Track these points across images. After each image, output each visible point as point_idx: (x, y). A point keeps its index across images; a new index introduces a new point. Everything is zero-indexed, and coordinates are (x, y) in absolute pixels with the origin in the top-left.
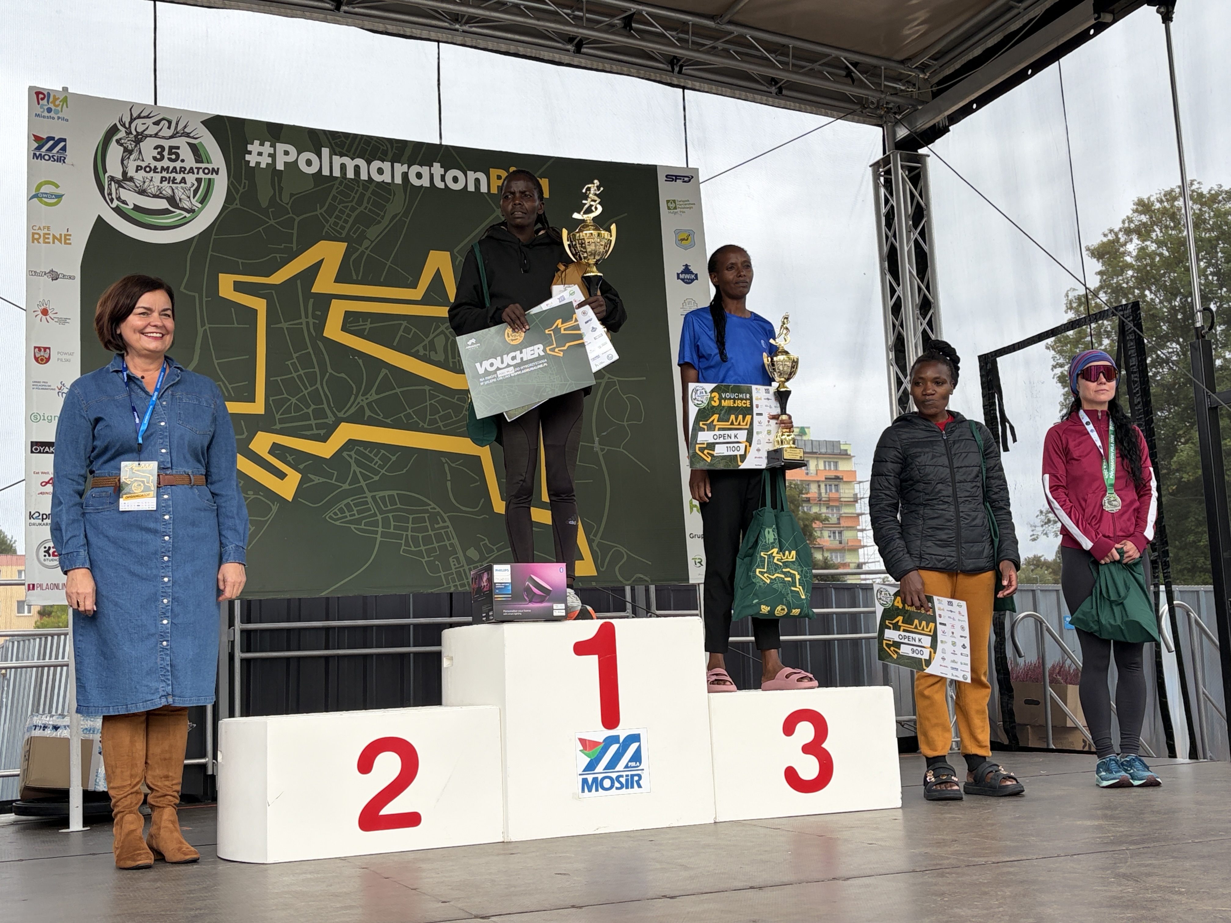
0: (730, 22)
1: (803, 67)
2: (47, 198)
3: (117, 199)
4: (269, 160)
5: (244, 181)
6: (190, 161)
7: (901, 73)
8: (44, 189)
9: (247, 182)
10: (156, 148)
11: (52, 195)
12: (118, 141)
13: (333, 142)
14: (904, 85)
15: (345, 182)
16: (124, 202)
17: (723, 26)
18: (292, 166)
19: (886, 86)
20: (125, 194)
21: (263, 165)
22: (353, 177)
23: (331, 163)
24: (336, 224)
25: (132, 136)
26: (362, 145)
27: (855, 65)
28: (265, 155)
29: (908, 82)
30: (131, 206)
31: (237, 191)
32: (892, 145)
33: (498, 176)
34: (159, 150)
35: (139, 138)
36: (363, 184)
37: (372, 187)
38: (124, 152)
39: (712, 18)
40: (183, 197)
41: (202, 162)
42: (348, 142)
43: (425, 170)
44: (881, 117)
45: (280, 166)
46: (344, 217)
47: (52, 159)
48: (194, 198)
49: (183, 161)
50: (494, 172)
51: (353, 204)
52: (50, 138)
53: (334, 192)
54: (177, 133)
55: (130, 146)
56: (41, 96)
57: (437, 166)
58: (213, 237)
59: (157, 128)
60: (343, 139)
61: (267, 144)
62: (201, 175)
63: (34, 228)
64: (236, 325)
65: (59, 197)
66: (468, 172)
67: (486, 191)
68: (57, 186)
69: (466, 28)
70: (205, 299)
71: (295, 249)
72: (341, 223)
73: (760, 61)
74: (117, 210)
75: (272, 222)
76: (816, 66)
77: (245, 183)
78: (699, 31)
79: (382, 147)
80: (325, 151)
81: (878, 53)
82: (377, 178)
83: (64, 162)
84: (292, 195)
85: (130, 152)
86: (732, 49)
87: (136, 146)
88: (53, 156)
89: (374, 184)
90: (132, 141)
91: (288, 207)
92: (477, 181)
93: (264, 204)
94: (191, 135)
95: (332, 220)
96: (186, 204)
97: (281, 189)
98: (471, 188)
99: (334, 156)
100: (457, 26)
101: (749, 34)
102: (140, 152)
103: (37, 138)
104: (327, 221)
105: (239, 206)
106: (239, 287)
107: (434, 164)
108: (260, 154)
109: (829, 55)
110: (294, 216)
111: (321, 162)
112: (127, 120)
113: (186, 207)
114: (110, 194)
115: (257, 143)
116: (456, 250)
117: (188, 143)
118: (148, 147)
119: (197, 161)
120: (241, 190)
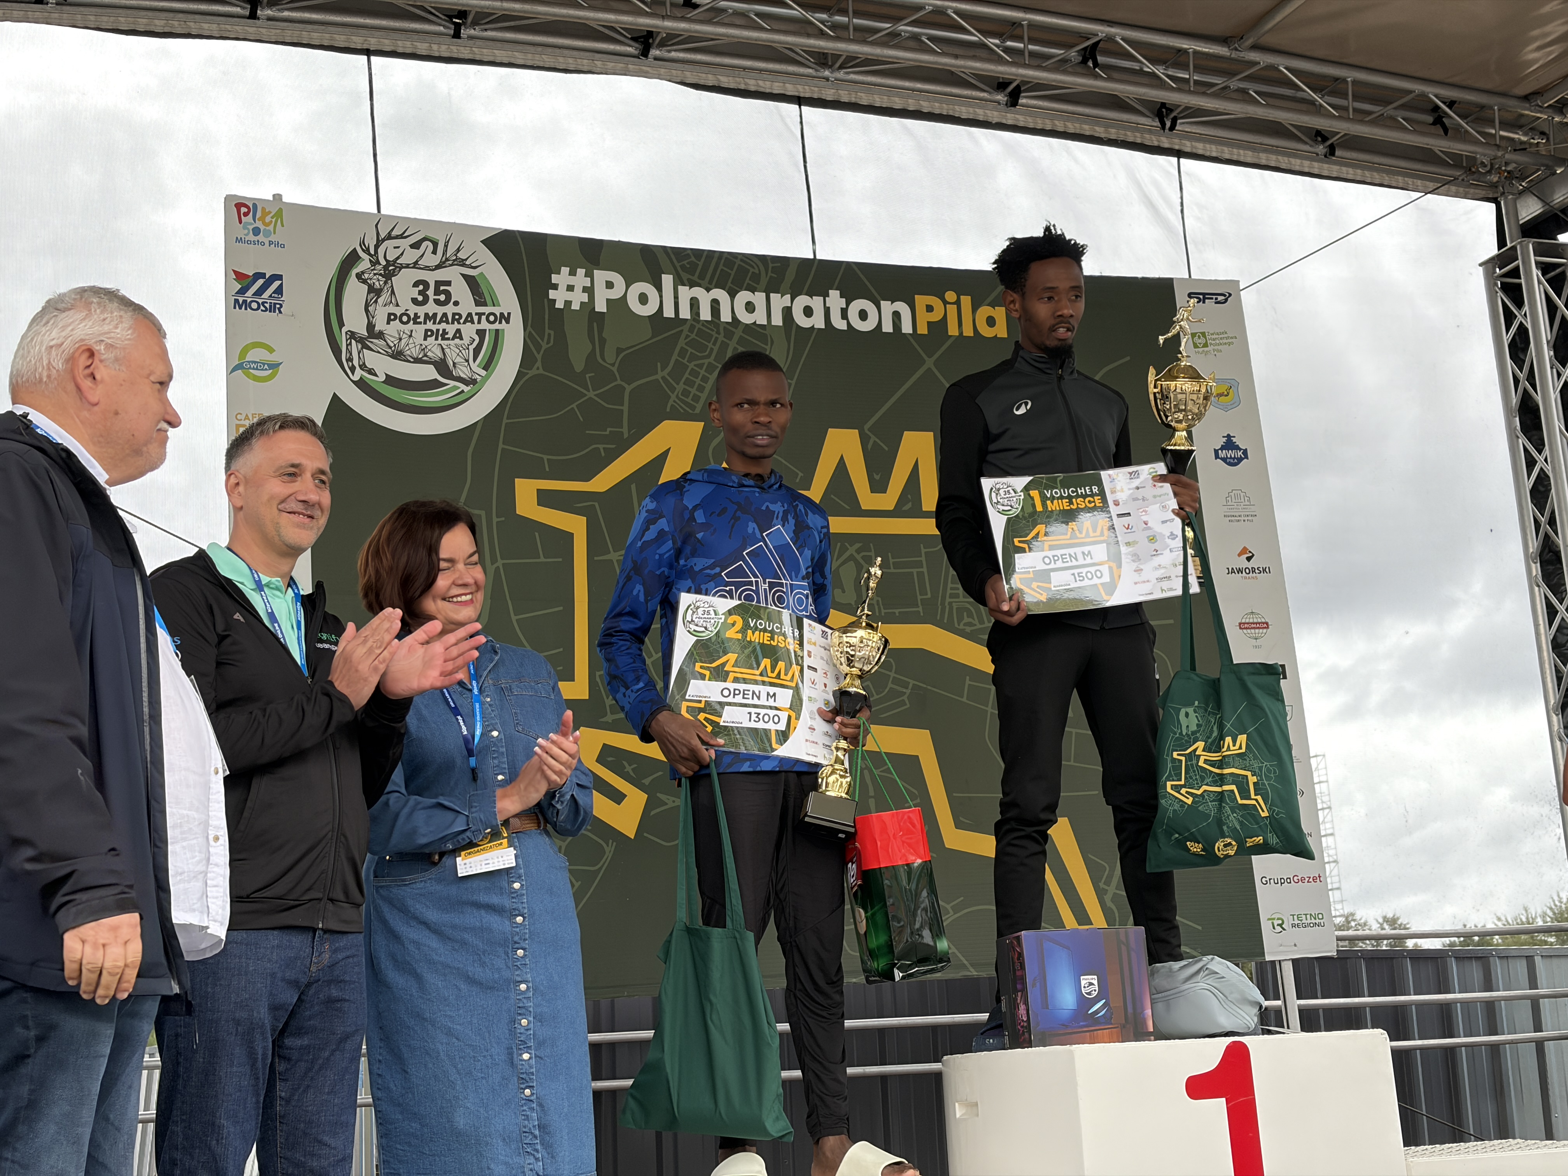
0: (1255, 47)
1: (1369, 113)
2: (257, 369)
3: (360, 366)
4: (585, 298)
5: (547, 331)
6: (466, 304)
7: (1522, 115)
8: (254, 355)
9: (552, 333)
10: (416, 284)
11: (264, 364)
12: (359, 276)
13: (678, 265)
14: (1525, 134)
15: (698, 326)
16: (371, 372)
17: (1242, 54)
18: (619, 305)
19: (1502, 137)
20: (371, 359)
21: (576, 306)
22: (709, 318)
23: (676, 297)
24: (686, 393)
25: (379, 267)
26: (721, 267)
27: (1451, 104)
28: (578, 289)
29: (1532, 129)
30: (382, 378)
31: (538, 347)
32: (1516, 231)
33: (927, 306)
34: (421, 287)
35: (391, 270)
36: (725, 328)
37: (738, 333)
38: (369, 293)
39: (1224, 41)
40: (458, 360)
41: (485, 304)
42: (701, 264)
43: (816, 303)
44: (1494, 186)
45: (601, 306)
46: (698, 381)
47: (262, 308)
48: (474, 361)
49: (456, 303)
50: (921, 301)
51: (711, 360)
52: (258, 276)
53: (682, 343)
54: (447, 260)
55: (377, 283)
56: (244, 210)
57: (834, 294)
58: (505, 421)
59: (417, 253)
60: (693, 259)
61: (581, 272)
62: (484, 325)
63: (239, 417)
64: (542, 559)
65: (274, 366)
66: (882, 302)
67: (911, 332)
68: (271, 350)
69: (841, 74)
70: (495, 520)
71: (626, 436)
72: (693, 391)
73: (1303, 107)
74: (361, 384)
75: (591, 394)
76: (1389, 110)
77: (549, 335)
78: (1204, 64)
79: (752, 270)
80: (667, 280)
81: (1489, 86)
82: (746, 318)
83: (280, 312)
84: (619, 351)
85: (378, 292)
86: (1252, 89)
87: (386, 283)
88: (263, 303)
89: (741, 328)
90: (380, 275)
91: (615, 369)
92: (896, 315)
93: (579, 365)
94: (468, 263)
95: (680, 387)
96: (463, 371)
97: (603, 342)
98: (888, 327)
99: (679, 287)
100: (827, 73)
101: (1283, 64)
102: (393, 292)
103: (239, 276)
104: (673, 389)
105: (541, 371)
106: (545, 499)
107: (830, 291)
108: (570, 288)
109: (1410, 92)
110: (623, 384)
111: (661, 297)
112: (371, 242)
113: (463, 376)
114: (349, 360)
115: (565, 270)
116: (867, 427)
117: (462, 275)
118: (404, 283)
119: (478, 304)
120: (545, 346)
